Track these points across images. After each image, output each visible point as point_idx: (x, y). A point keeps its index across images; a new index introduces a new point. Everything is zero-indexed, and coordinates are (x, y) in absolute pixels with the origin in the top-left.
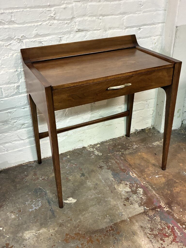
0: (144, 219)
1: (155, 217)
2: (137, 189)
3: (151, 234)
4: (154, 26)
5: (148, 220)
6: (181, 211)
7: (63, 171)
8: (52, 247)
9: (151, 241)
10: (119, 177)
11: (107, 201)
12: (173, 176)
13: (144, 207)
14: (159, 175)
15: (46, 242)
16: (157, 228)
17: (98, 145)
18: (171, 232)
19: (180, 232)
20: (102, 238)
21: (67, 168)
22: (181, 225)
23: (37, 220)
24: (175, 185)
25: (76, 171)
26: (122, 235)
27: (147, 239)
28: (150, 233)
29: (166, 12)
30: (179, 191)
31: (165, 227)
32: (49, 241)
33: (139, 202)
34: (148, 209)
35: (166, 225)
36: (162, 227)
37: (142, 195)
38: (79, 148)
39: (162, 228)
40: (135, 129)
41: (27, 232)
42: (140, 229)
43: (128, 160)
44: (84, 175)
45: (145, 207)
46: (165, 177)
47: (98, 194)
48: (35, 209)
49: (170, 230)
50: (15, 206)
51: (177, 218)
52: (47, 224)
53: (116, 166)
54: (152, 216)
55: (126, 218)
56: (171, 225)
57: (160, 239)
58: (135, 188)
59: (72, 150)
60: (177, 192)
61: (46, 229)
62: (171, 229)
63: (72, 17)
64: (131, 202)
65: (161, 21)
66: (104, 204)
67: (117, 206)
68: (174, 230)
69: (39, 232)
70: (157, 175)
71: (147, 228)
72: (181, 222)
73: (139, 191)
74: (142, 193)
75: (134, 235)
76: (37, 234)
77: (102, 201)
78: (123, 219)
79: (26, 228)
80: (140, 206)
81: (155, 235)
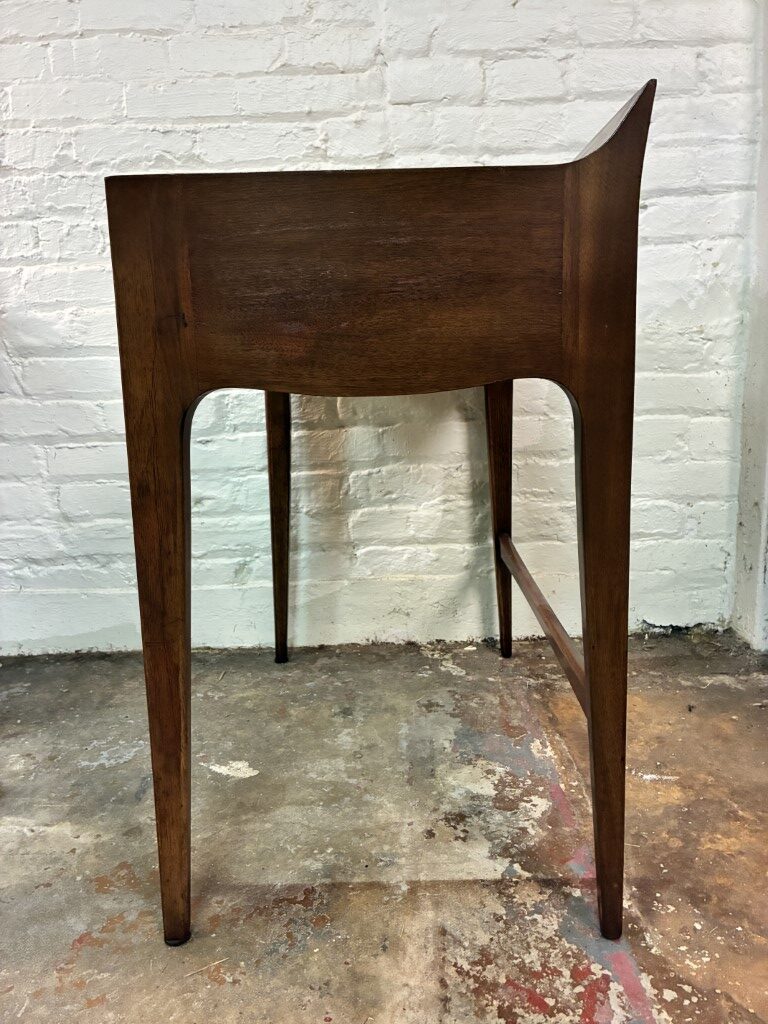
0: (478, 906)
1: (536, 916)
2: (525, 798)
3: (468, 973)
4: (705, 199)
5: (495, 915)
6: (695, 929)
7: (288, 689)
8: (37, 887)
9: (446, 1000)
10: (480, 743)
11: (367, 803)
12: (733, 793)
13: (512, 862)
14: (662, 774)
15: (33, 867)
16: (516, 962)
17: (470, 648)
18: (579, 996)
19: (628, 1012)
20: (238, 920)
21: (308, 685)
22: (654, 985)
23: (72, 797)
24: (722, 826)
25: (331, 698)
26: (329, 932)
27: (433, 986)
28: (466, 967)
29: (758, 147)
30: (730, 850)
31: (561, 966)
32: (43, 867)
33: (502, 841)
34: (527, 874)
35: (571, 959)
36: (544, 965)
37: (531, 821)
38: (393, 643)
39: (538, 968)
40: (641, 621)
41: (8, 819)
42: (431, 936)
43: (556, 705)
44: (351, 714)
45: (517, 867)
46: (691, 787)
47: (351, 773)
48: (102, 766)
49: (580, 989)
50: (53, 743)
51: (653, 951)
52: (92, 816)
53: (490, 715)
54: (528, 906)
55: (400, 878)
56: (602, 969)
57: (499, 1008)
58: (518, 792)
59: (363, 642)
60: (719, 854)
61: (77, 827)
62: (585, 987)
63: (381, 151)
64: (464, 831)
65: (739, 183)
66: (347, 810)
67: (394, 830)
68: (599, 995)
69: (43, 832)
70: (652, 773)
71: (466, 944)
72: (665, 971)
73: (528, 805)
74: (537, 814)
75: (380, 952)
76: (29, 834)
77: (347, 799)
78: (383, 879)
79: (19, 807)
80: (492, 856)
81: (484, 983)
